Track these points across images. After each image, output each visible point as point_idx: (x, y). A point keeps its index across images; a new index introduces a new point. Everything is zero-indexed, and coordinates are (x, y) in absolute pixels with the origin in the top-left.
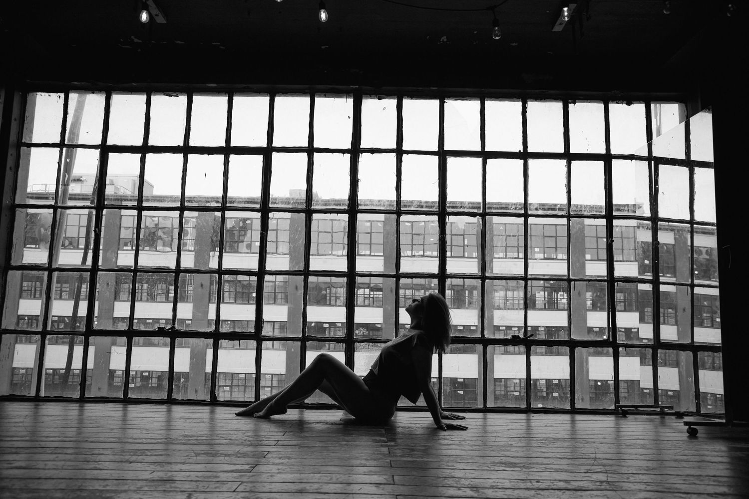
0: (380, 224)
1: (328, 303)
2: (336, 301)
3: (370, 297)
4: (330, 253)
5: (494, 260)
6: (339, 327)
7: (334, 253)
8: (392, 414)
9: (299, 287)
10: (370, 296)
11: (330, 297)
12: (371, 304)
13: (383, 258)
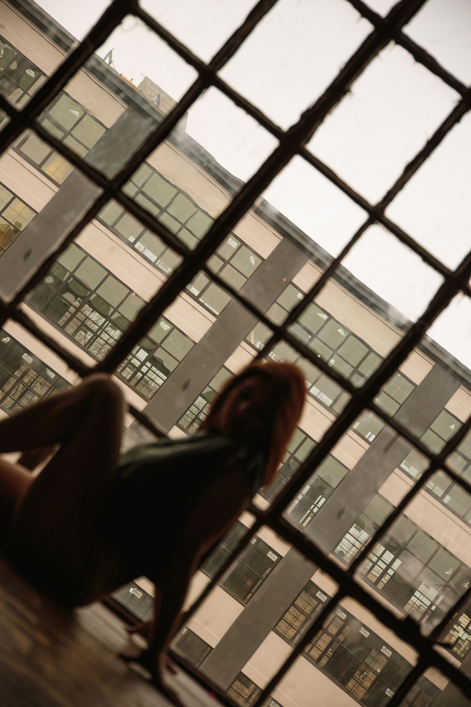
0: (253, 260)
1: (61, 322)
2: (76, 331)
3: (139, 369)
4: (132, 239)
5: (397, 470)
6: (47, 378)
7: (138, 245)
8: (86, 602)
9: (32, 256)
10: (141, 366)
11: (73, 315)
12: (133, 383)
13: (214, 319)
